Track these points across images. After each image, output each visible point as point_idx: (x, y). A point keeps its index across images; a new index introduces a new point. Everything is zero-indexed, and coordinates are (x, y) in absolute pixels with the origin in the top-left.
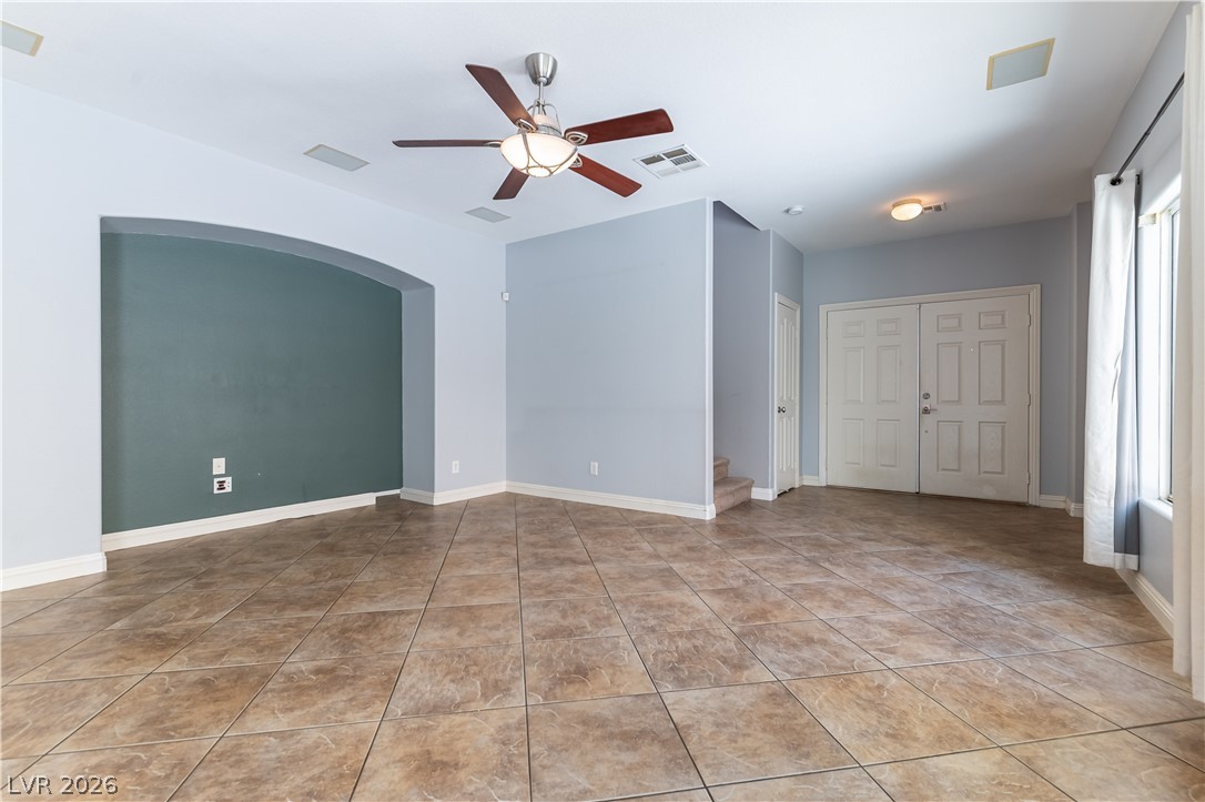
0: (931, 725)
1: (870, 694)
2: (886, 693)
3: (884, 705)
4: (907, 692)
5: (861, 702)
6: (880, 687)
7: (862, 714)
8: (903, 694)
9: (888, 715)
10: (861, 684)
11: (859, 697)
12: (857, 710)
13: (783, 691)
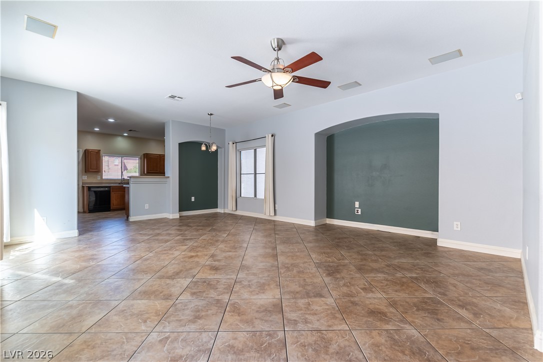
0: (114, 323)
1: (145, 317)
2: (140, 321)
3: (137, 317)
4: (133, 327)
5: (144, 312)
6: (145, 321)
7: (140, 310)
8: (134, 326)
9: (131, 315)
10: (153, 318)
11: (147, 313)
12: (142, 310)
13: (170, 298)
